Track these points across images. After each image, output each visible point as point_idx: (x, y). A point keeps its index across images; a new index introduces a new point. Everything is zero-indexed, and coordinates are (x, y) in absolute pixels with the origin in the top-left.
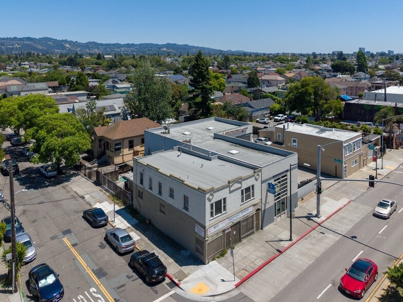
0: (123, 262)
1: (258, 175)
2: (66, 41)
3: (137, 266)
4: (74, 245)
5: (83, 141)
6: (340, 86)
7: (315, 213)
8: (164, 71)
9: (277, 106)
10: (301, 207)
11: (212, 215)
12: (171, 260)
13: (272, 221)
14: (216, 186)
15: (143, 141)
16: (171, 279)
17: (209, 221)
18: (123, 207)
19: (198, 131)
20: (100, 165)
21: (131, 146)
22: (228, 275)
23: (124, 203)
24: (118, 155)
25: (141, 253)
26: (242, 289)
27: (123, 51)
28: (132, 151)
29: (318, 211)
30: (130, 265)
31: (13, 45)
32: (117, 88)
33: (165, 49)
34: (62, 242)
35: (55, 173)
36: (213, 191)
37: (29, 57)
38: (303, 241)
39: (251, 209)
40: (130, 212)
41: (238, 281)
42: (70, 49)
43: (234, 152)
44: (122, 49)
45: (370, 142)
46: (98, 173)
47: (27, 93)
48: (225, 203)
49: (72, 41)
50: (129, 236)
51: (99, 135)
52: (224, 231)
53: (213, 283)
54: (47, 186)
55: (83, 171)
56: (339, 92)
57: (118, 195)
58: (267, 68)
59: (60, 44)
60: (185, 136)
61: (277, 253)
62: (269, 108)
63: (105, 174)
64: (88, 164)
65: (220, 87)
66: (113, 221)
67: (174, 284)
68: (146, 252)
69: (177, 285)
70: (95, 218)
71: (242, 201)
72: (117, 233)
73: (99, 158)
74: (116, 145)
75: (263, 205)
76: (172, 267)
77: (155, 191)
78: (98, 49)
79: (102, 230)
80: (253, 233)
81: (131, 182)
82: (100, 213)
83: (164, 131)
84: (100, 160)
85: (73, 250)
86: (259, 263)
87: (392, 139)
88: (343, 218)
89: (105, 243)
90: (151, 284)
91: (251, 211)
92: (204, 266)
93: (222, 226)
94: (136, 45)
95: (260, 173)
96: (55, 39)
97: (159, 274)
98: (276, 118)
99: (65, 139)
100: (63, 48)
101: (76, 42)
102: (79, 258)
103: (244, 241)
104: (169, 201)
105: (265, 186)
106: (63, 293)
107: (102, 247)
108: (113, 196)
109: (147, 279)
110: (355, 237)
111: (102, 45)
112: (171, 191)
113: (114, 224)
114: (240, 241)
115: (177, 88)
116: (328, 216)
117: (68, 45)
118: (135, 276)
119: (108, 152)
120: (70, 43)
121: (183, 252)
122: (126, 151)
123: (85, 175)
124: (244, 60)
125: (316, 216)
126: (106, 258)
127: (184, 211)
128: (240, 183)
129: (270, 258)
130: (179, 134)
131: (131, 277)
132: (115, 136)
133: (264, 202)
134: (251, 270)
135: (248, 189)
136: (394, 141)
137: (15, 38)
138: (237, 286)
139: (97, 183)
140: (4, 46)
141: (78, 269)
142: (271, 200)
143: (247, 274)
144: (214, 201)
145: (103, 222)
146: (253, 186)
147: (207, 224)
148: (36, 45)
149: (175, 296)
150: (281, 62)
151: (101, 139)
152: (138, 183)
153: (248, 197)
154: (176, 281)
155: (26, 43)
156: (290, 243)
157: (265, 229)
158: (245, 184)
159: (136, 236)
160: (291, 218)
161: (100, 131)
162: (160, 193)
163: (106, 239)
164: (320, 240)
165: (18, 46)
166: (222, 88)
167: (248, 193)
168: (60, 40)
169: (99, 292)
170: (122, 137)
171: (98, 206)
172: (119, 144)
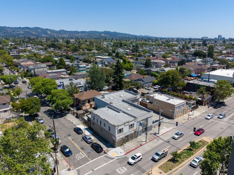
0: (89, 146)
1: (136, 120)
2: (48, 29)
3: (94, 147)
4: (73, 140)
5: (70, 101)
6: (192, 69)
7: (157, 133)
8: (103, 53)
9: (156, 81)
10: (153, 130)
11: (118, 133)
12: (105, 146)
13: (141, 135)
14: (120, 124)
15: (94, 100)
16: (104, 151)
17: (117, 135)
18: (88, 127)
19: (117, 97)
20: (77, 110)
21: (89, 102)
22: (122, 151)
23: (88, 126)
24: (84, 106)
25: (95, 143)
26: (126, 155)
27: (80, 36)
28: (90, 104)
29: (159, 132)
30: (91, 147)
31: (19, 32)
32: (80, 67)
33: (103, 35)
34: (68, 139)
35: (60, 112)
36: (118, 126)
37: (30, 41)
38: (151, 142)
39: (133, 131)
40: (90, 129)
41: (125, 153)
42: (50, 34)
43: (129, 109)
44: (79, 34)
45: (190, 104)
46: (77, 114)
47: (38, 69)
48: (123, 129)
49: (51, 30)
50: (90, 138)
51: (76, 97)
52: (122, 138)
53: (118, 153)
54: (58, 118)
55: (71, 112)
56: (190, 72)
57: (85, 123)
58: (159, 51)
59: (45, 31)
60: (111, 100)
61: (140, 145)
62: (152, 82)
63: (80, 114)
64: (72, 109)
65: (131, 67)
66: (85, 132)
67: (105, 153)
68: (96, 143)
69: (106, 153)
70: (78, 131)
71: (129, 129)
72: (87, 137)
73: (76, 106)
74: (83, 102)
75: (137, 130)
76: (105, 148)
77: (99, 123)
78: (66, 34)
79: (81, 135)
80: (133, 139)
81: (90, 118)
82: (80, 129)
83: (102, 97)
84: (77, 107)
85: (72, 141)
86: (133, 148)
87: (203, 101)
88: (168, 135)
89: (83, 139)
90: (98, 153)
91: (133, 132)
92: (115, 148)
93: (121, 137)
94: (87, 32)
95: (137, 119)
96: (41, 28)
97: (100, 150)
98: (155, 87)
99: (64, 101)
100: (47, 34)
101: (54, 30)
102: (75, 144)
103: (130, 141)
104: (104, 127)
105: (139, 124)
106: (72, 153)
107: (82, 141)
108: (84, 123)
109: (97, 151)
110: (169, 142)
111: (67, 32)
112: (105, 124)
113: (85, 133)
114: (128, 141)
115: (109, 71)
116: (162, 134)
117: (49, 32)
118: (93, 150)
119: (80, 104)
120: (50, 30)
121: (108, 144)
122: (87, 104)
123: (72, 114)
124: (148, 44)
125: (158, 134)
126: (84, 144)
127: (109, 131)
128: (129, 123)
129: (138, 147)
130: (108, 98)
131: (92, 150)
132: (83, 98)
133: (138, 129)
134: (130, 150)
135: (131, 125)
136: (204, 103)
137: (20, 27)
138: (125, 154)
139: (77, 117)
140: (15, 32)
141: (75, 147)
142: (141, 128)
143: (129, 151)
144: (119, 129)
145: (81, 133)
146: (134, 124)
147: (116, 136)
148: (32, 32)
149: (106, 156)
150: (168, 47)
151: (77, 99)
152: (93, 120)
153: (132, 127)
154: (106, 152)
155: (26, 30)
156: (146, 142)
157: (138, 137)
158: (130, 124)
159: (93, 138)
160: (146, 134)
161: (76, 96)
162: (101, 124)
163: (83, 138)
164: (156, 142)
165: (22, 33)
166: (132, 68)
167: (132, 126)
168: (44, 29)
169: (83, 154)
170: (85, 99)
171: (78, 126)
172: (84, 102)
